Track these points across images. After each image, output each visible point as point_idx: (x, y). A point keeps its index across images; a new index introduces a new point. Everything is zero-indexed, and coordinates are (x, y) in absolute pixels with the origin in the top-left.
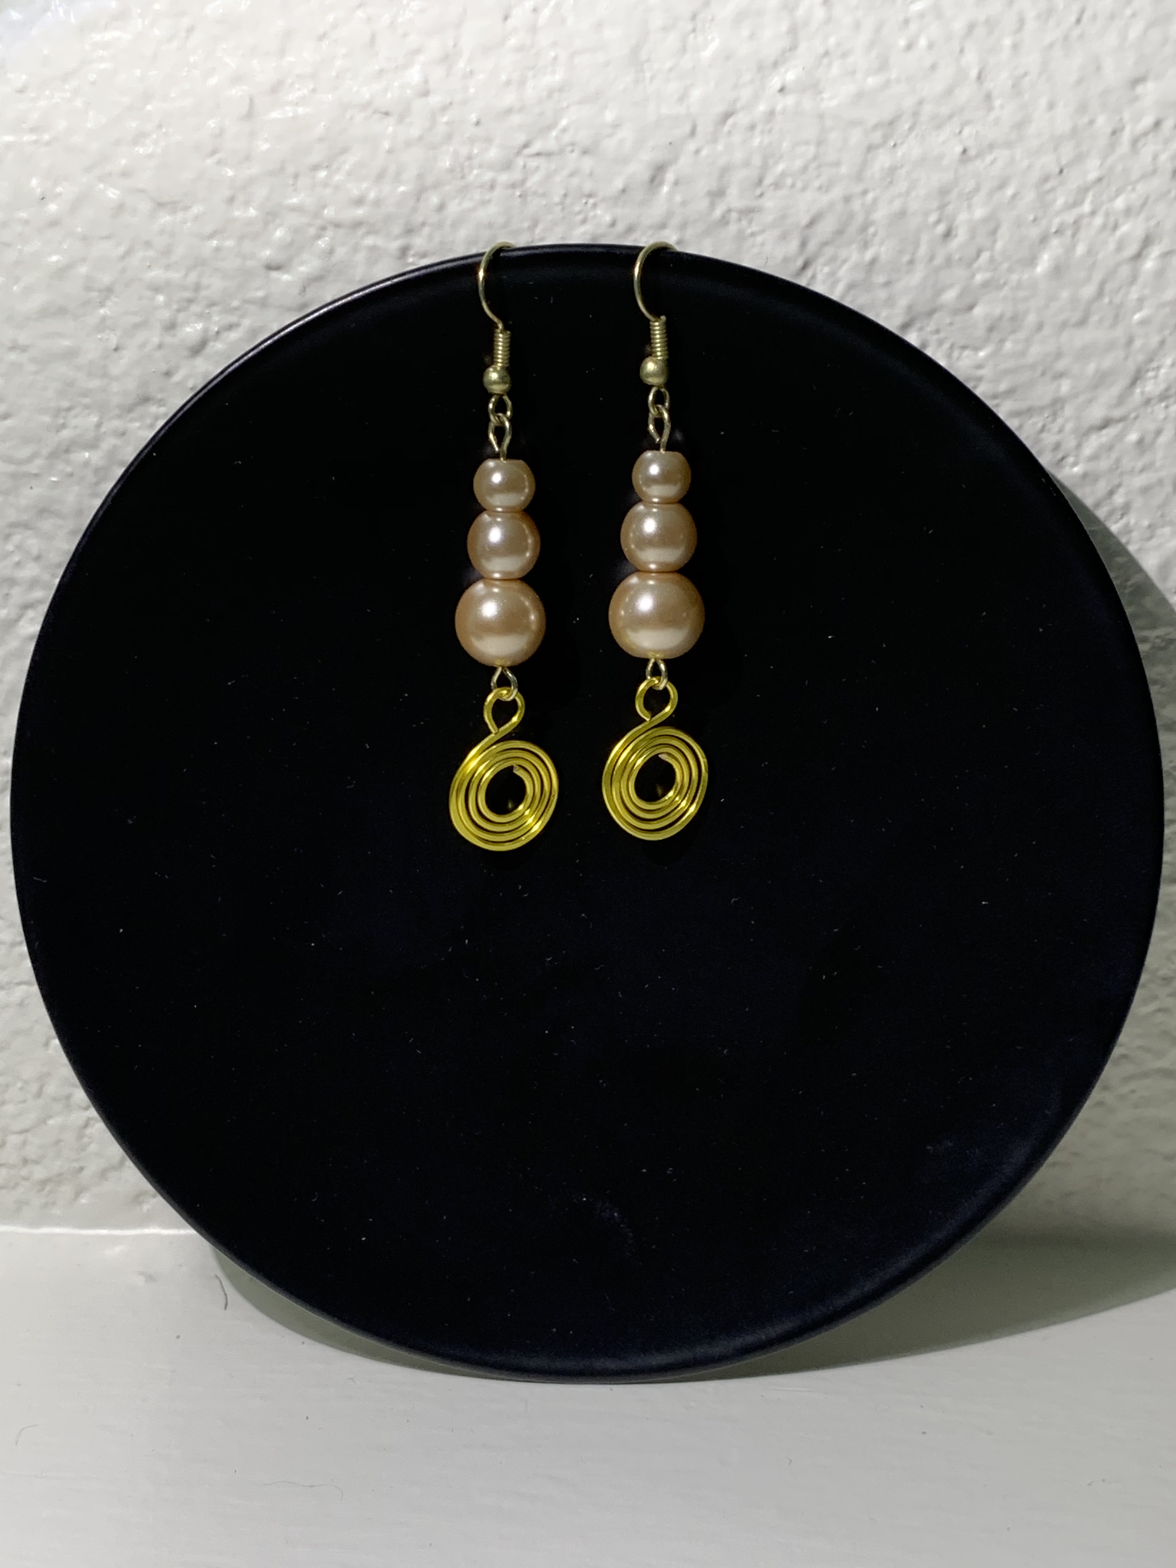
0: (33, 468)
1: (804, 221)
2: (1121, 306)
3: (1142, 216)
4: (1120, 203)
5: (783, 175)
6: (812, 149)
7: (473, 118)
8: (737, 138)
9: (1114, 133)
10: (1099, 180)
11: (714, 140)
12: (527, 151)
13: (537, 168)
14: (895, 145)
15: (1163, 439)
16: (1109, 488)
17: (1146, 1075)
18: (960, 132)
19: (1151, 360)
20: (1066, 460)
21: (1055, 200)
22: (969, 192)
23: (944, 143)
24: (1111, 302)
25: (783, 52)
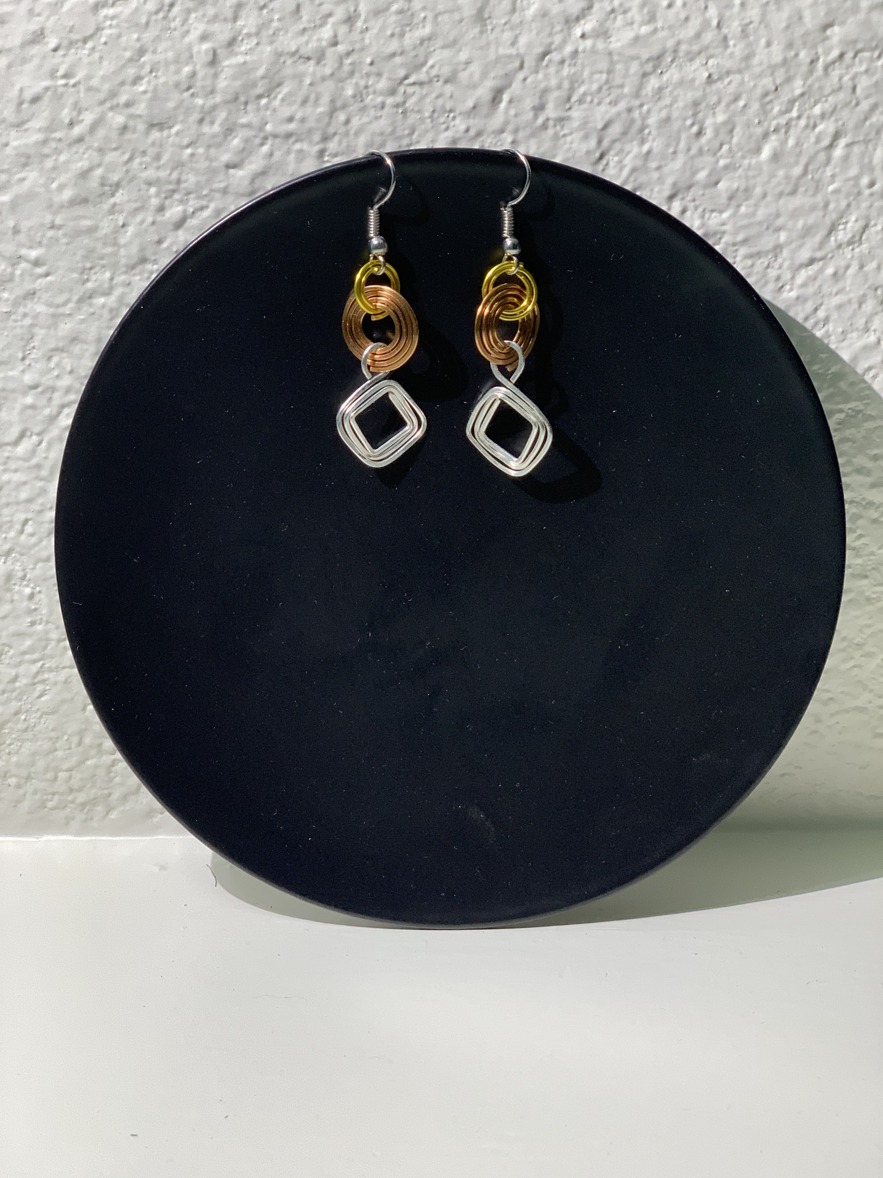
0: (67, 310)
1: (600, 125)
2: (818, 181)
3: (833, 118)
4: (817, 110)
5: (585, 94)
6: (604, 76)
7: (369, 60)
8: (552, 70)
9: (812, 62)
10: (802, 95)
11: (537, 72)
12: (407, 82)
13: (414, 93)
14: (662, 73)
15: (851, 272)
16: (815, 306)
17: (846, 711)
18: (706, 63)
19: (841, 217)
20: (784, 287)
21: (772, 109)
22: (714, 104)
23: (695, 71)
24: (812, 178)
25: (583, 10)
